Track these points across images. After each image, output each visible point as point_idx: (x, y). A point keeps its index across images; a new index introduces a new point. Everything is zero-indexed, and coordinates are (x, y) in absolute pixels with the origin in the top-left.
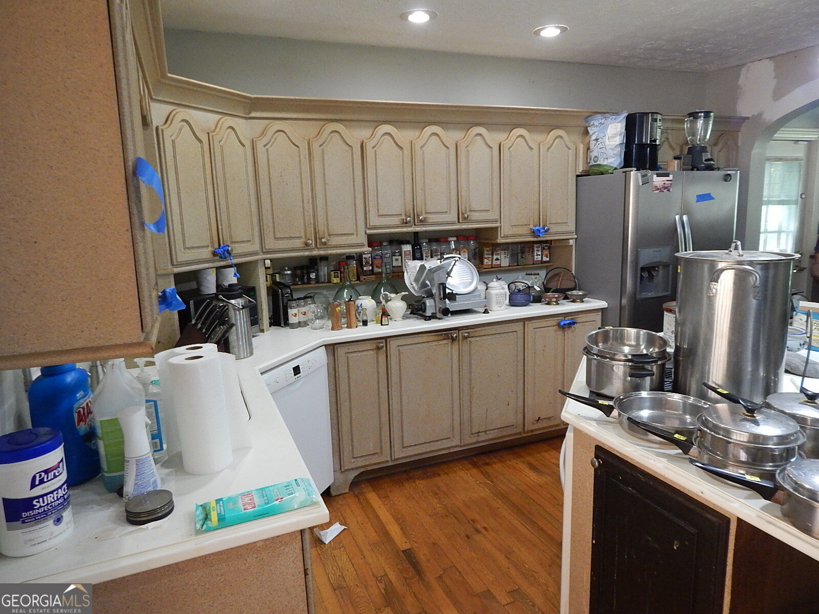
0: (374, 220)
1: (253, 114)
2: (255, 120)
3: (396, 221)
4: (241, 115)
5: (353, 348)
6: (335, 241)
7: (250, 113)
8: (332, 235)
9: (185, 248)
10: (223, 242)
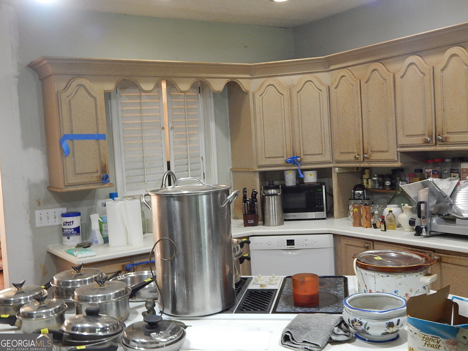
0: (403, 140)
1: (332, 68)
2: (335, 71)
3: (419, 140)
4: (323, 70)
5: (351, 242)
6: (375, 156)
7: (329, 67)
8: (374, 151)
9: (266, 158)
10: (296, 154)
